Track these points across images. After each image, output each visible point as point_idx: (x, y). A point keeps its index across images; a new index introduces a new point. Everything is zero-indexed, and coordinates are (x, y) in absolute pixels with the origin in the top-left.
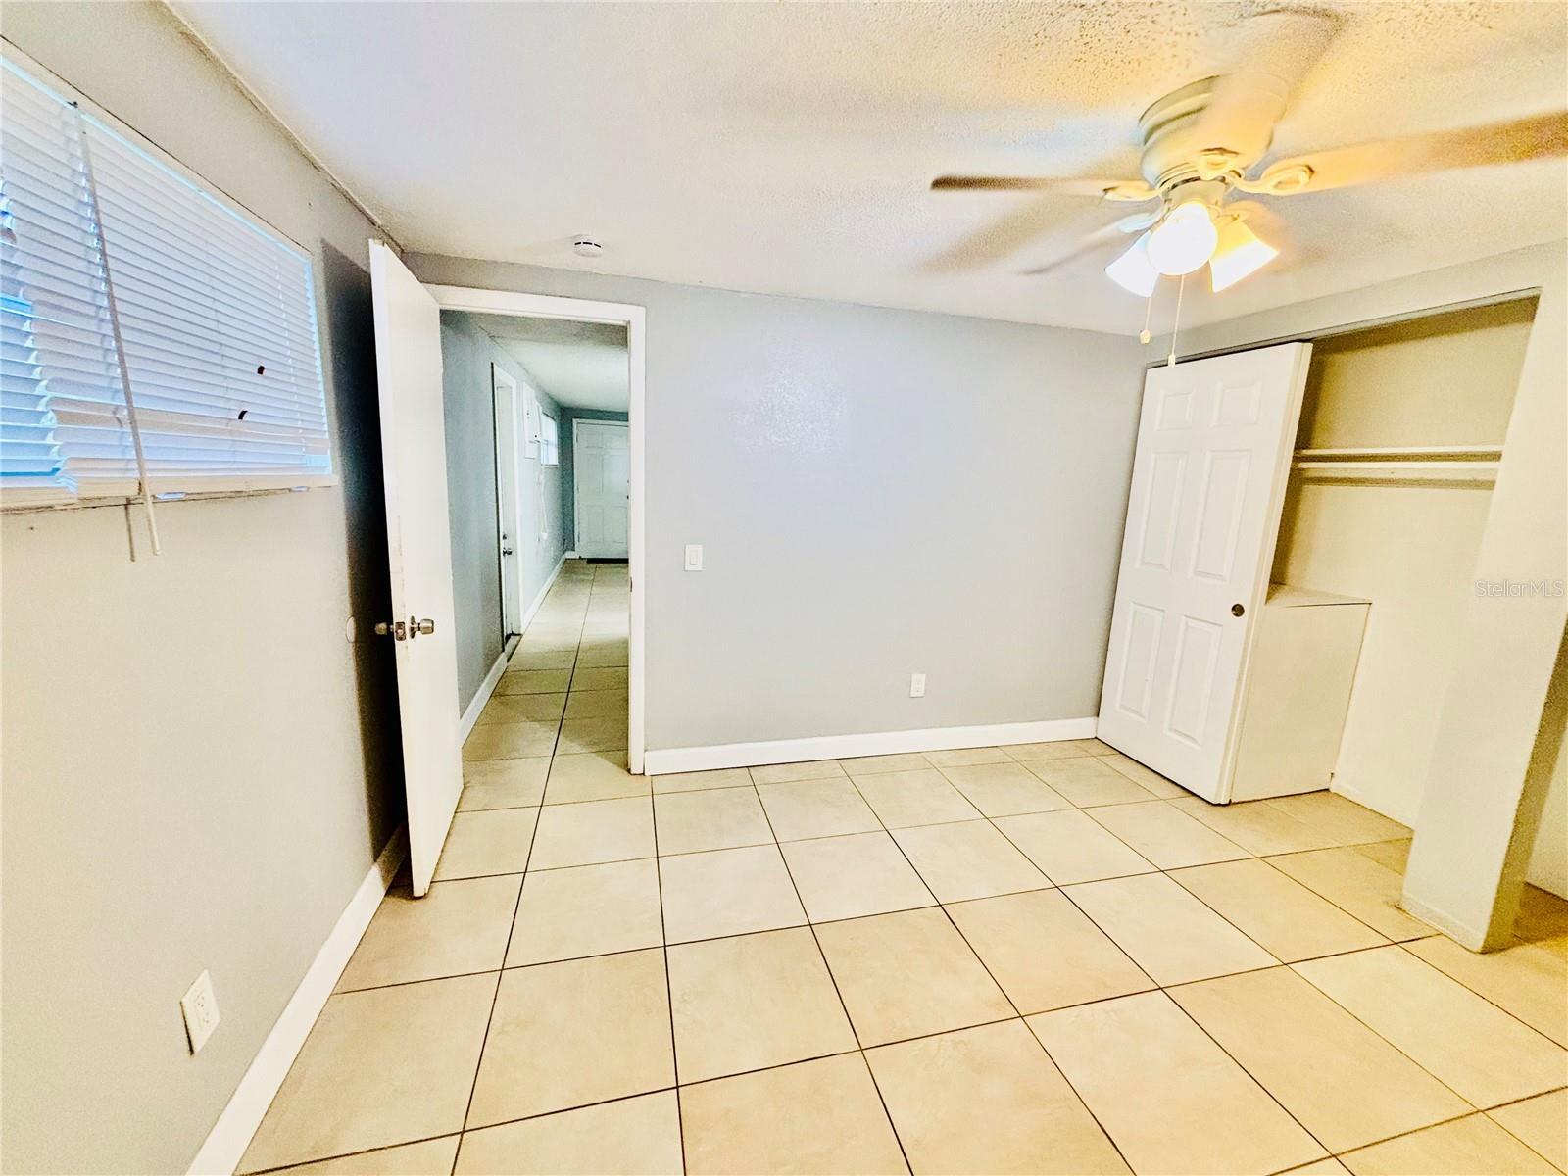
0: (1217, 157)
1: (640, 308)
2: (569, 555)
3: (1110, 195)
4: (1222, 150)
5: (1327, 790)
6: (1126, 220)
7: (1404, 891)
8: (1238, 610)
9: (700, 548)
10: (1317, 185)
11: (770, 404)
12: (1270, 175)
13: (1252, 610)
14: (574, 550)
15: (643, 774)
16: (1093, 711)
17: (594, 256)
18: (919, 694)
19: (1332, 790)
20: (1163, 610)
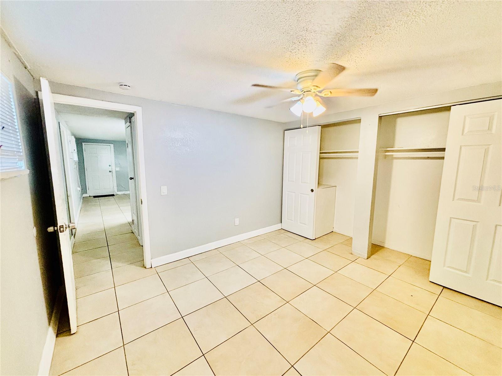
0: (316, 88)
1: (140, 107)
2: (84, 195)
3: (292, 92)
4: (317, 86)
5: (333, 232)
6: (293, 98)
7: (352, 250)
8: (312, 191)
9: (166, 187)
10: (332, 95)
11: (186, 139)
12: (324, 92)
13: (315, 190)
14: (86, 193)
15: (151, 267)
16: (280, 221)
17: (127, 89)
18: (238, 225)
19: (334, 231)
20: (295, 193)
